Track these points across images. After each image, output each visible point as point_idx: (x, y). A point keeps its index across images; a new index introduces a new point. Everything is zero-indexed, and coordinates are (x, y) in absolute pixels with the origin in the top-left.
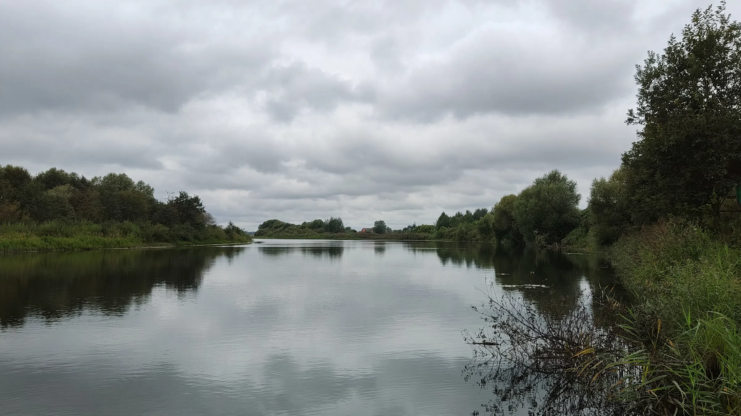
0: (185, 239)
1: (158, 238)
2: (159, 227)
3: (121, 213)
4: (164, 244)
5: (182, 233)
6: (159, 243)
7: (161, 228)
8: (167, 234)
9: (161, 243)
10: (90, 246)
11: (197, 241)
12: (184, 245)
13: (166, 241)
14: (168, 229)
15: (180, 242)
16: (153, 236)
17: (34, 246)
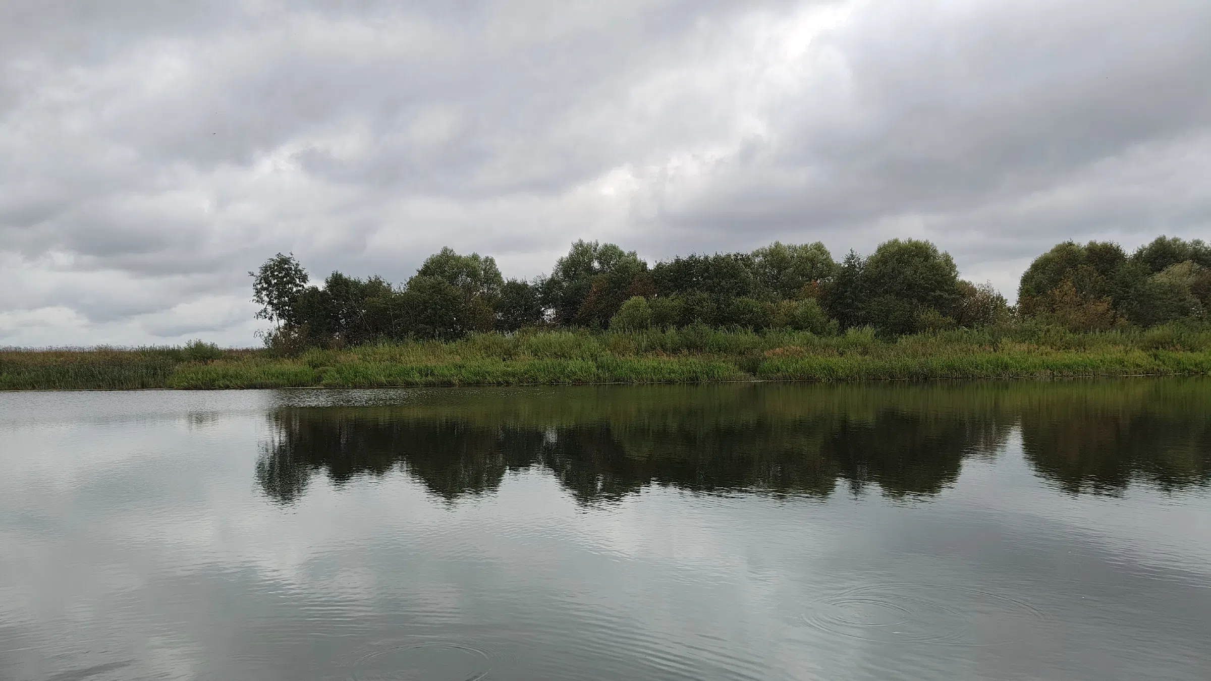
17: (1138, 365)
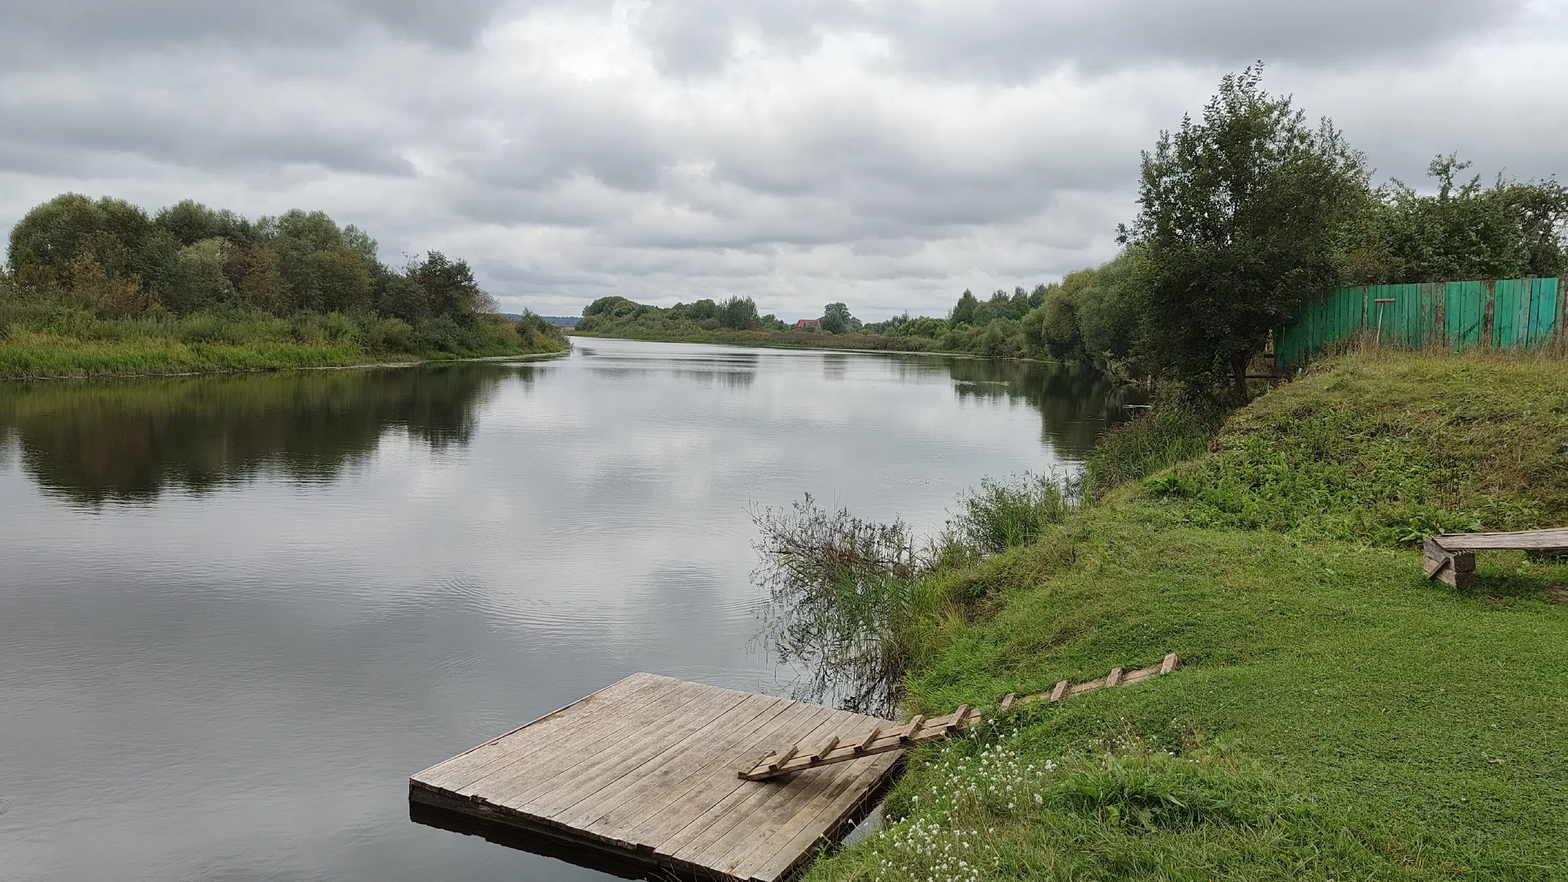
0: (442, 348)
1: (392, 345)
2: (393, 325)
3: (320, 295)
4: (405, 356)
5: (436, 335)
6: (394, 356)
7: (396, 325)
8: (409, 339)
9: (400, 356)
10: (276, 363)
11: (464, 351)
12: (441, 359)
13: (407, 350)
14: (411, 328)
15: (433, 354)
16: (383, 343)
17: (182, 363)
